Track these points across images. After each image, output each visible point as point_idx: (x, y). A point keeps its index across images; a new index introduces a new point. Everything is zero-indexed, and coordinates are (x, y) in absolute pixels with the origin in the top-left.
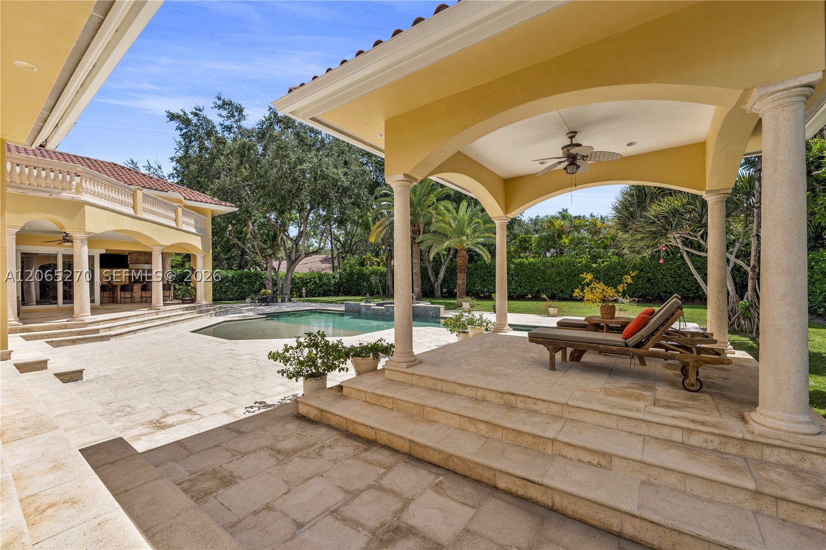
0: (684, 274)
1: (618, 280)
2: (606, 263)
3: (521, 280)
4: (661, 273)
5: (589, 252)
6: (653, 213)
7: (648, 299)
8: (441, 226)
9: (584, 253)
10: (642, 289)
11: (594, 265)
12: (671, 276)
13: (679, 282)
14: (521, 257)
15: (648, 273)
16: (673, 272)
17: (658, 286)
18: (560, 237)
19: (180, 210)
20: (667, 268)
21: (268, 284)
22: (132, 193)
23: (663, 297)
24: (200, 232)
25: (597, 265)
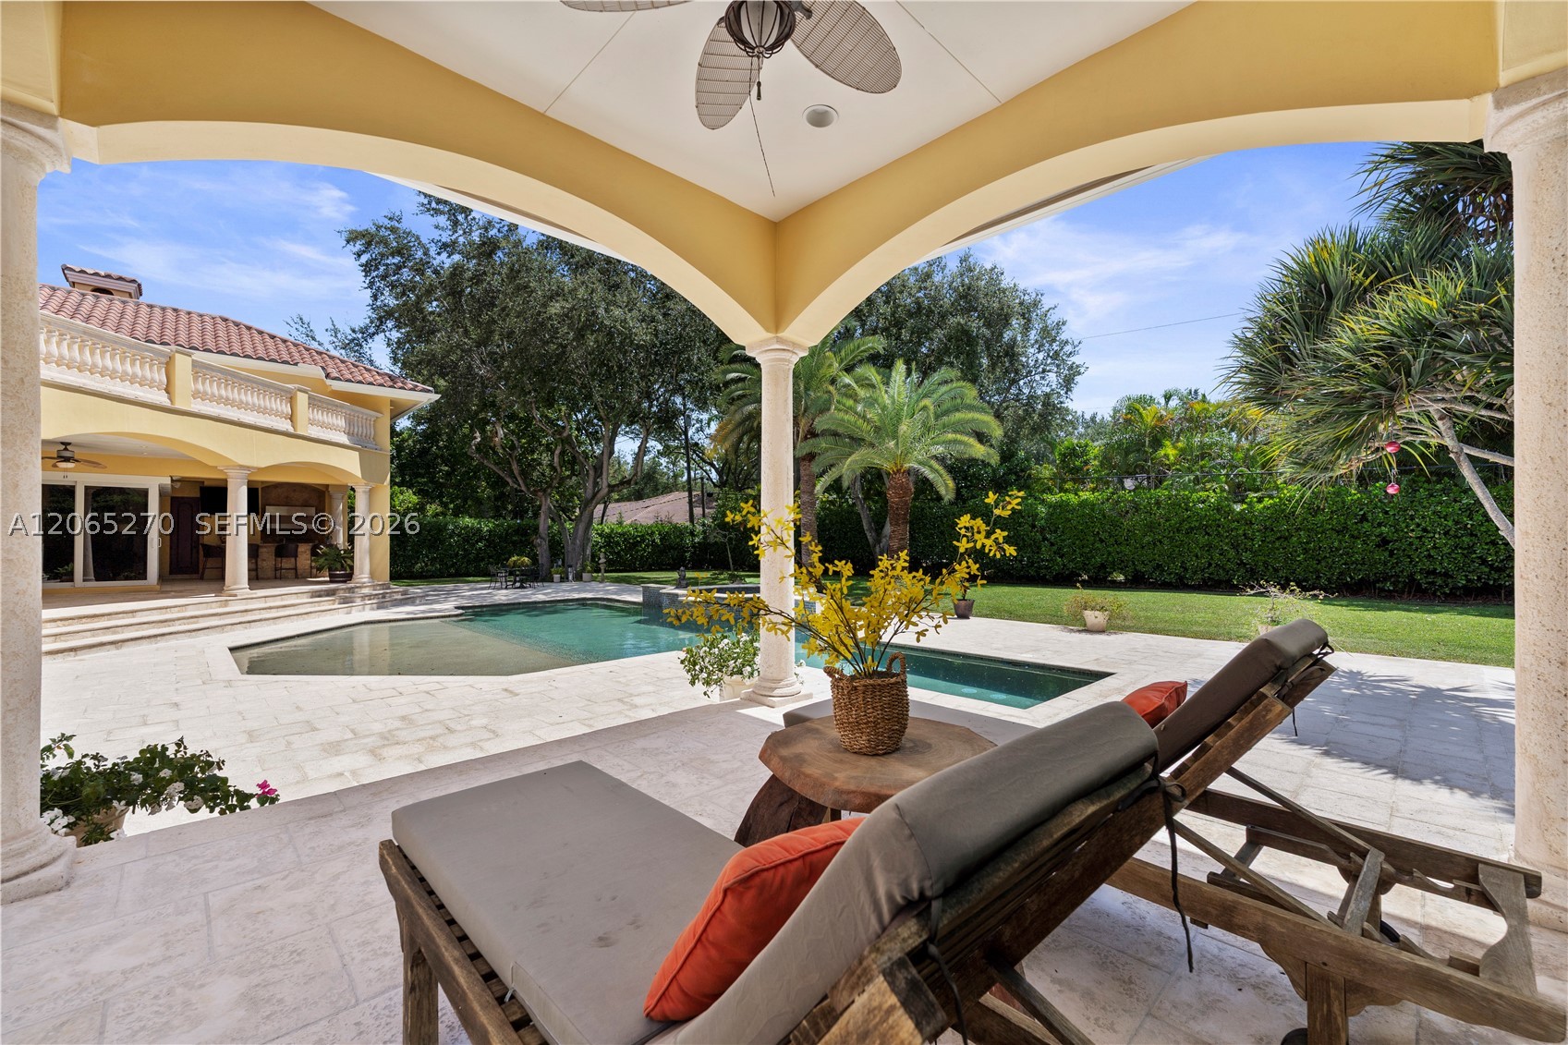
0: (1483, 529)
1: (1301, 543)
2: (1267, 502)
3: (1063, 541)
4: (1418, 525)
5: (1227, 475)
6: (1346, 342)
7: (1382, 590)
8: (843, 420)
9: (1215, 479)
10: (1364, 564)
11: (1238, 508)
12: (1446, 533)
13: (1469, 547)
14: (1066, 491)
15: (1380, 525)
16: (1450, 523)
17: (1409, 556)
18: (1157, 444)
19: (302, 399)
20: (1434, 513)
21: (540, 545)
22: (164, 360)
23: (1424, 586)
24: (361, 443)
25: (1245, 506)
